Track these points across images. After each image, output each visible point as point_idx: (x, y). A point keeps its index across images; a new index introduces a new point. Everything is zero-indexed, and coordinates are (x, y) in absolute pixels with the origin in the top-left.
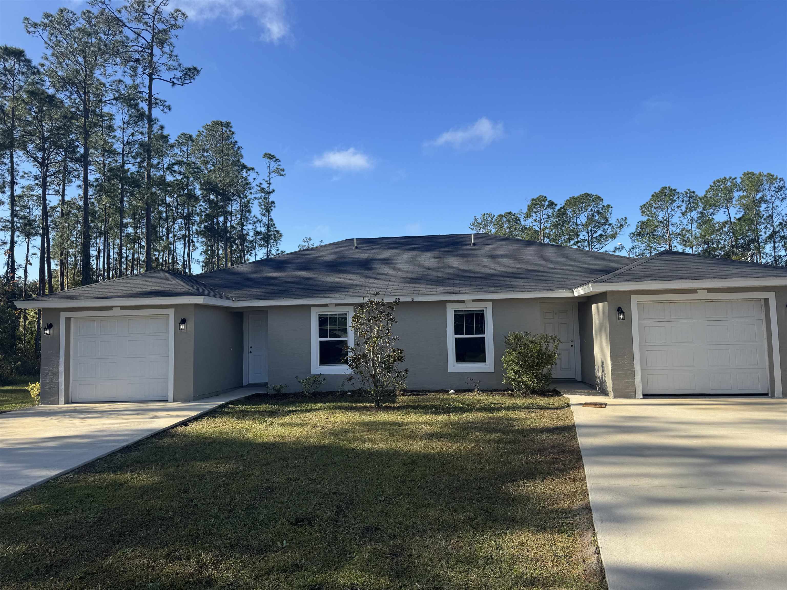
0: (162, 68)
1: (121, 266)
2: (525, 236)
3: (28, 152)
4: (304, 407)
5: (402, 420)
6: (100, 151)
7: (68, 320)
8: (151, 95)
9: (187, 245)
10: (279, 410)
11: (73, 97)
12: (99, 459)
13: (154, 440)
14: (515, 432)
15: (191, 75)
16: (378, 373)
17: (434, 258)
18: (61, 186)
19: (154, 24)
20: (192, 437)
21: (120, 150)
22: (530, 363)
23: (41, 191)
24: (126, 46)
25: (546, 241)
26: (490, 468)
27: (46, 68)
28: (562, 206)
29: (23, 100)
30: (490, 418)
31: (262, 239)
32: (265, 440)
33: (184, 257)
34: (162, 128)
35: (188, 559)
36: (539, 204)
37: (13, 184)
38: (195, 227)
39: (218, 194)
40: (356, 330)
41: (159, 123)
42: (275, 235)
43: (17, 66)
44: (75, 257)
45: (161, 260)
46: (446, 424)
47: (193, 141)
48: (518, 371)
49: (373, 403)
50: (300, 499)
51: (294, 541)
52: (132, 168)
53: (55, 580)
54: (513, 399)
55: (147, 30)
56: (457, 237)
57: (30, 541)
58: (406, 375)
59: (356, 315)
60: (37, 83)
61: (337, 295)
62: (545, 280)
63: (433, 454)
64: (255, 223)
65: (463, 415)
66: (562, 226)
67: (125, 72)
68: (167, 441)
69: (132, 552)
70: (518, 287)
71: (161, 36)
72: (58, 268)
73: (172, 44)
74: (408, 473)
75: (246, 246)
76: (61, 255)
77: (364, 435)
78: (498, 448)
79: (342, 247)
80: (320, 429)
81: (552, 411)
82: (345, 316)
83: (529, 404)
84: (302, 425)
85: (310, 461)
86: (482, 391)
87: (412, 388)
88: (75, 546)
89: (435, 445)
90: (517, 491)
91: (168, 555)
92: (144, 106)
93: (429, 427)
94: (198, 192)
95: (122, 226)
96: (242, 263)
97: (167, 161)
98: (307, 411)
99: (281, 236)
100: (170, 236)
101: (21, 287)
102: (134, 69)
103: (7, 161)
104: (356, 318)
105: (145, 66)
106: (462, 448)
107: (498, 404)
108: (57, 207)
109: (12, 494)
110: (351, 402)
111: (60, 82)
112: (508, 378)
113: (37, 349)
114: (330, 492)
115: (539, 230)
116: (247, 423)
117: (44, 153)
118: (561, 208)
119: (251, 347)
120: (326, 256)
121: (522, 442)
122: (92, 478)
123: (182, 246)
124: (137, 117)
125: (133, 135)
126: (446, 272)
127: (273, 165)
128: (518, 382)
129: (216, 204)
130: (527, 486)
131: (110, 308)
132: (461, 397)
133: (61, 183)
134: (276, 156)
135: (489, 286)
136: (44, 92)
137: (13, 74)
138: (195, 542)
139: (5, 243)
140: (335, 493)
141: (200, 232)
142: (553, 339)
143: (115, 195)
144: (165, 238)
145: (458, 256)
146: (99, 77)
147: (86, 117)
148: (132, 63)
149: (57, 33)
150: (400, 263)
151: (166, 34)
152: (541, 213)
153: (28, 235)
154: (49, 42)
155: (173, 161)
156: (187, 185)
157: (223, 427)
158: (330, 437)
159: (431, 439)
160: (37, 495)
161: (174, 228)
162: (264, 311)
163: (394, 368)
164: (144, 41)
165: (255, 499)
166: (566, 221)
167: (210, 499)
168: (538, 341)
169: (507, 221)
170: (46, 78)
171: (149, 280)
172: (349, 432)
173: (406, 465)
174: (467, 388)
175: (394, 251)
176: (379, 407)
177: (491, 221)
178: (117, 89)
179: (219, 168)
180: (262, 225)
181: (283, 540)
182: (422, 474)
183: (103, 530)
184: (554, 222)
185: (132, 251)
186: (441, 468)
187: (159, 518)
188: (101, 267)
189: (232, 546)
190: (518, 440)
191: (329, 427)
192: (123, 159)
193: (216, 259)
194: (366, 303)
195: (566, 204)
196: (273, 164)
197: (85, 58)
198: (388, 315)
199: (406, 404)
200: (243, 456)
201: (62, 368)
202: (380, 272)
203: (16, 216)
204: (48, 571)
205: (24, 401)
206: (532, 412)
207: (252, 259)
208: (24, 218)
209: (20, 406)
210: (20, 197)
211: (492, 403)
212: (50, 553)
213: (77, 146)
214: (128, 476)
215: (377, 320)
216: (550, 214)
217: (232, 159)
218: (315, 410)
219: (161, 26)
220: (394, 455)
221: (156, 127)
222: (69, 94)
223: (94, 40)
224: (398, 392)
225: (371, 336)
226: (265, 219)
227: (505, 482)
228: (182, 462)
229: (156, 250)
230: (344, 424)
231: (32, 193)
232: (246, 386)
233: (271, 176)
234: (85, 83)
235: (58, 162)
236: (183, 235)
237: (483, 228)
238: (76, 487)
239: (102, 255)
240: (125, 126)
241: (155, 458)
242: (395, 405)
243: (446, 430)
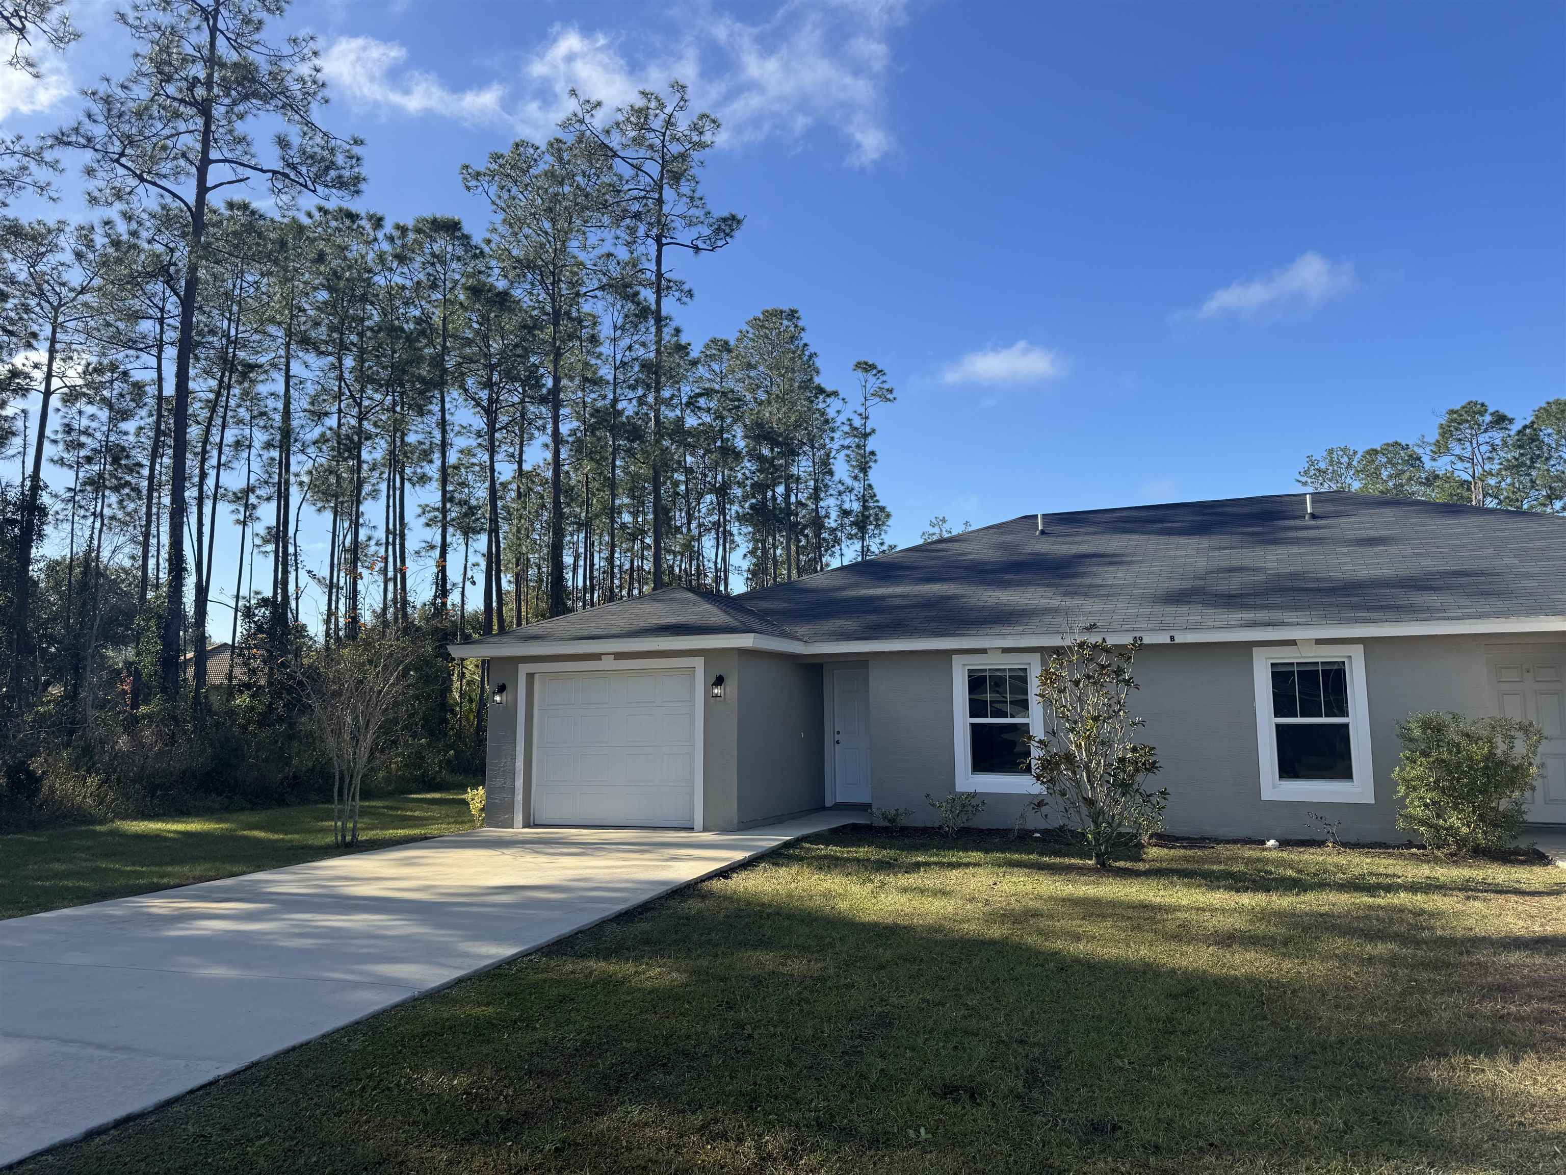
0: (678, 223)
1: (612, 582)
2: (1435, 495)
3: (466, 390)
4: (945, 856)
5: (1159, 900)
6: (577, 382)
7: (531, 677)
8: (659, 275)
9: (721, 542)
10: (896, 860)
11: (535, 292)
12: (581, 932)
13: (671, 903)
14: (1435, 942)
15: (727, 231)
16: (1101, 794)
17: (1220, 548)
18: (518, 447)
19: (664, 146)
20: (739, 900)
21: (610, 378)
22: (1466, 785)
23: (486, 457)
24: (619, 191)
25: (1491, 503)
26: (1376, 1020)
27: (493, 245)
28: (1528, 422)
29: (461, 304)
30: (1370, 906)
31: (853, 524)
32: (874, 918)
33: (716, 563)
34: (678, 331)
35: (740, 1140)
36: (1467, 421)
37: (444, 446)
38: (735, 508)
39: (774, 443)
40: (1048, 702)
41: (673, 324)
42: (877, 515)
43: (450, 248)
44: (539, 568)
45: (677, 570)
46: (1264, 915)
47: (729, 351)
48: (1434, 803)
49: (1091, 859)
50: (950, 1046)
51: (941, 1130)
52: (628, 407)
53: (514, 1147)
54: (1425, 866)
55: (652, 159)
56: (1271, 502)
57: (474, 1071)
58: (1163, 803)
59: (1047, 671)
60: (480, 272)
61: (1007, 629)
62: (1499, 594)
63: (1236, 978)
64: (840, 493)
65: (1302, 898)
66: (1530, 467)
67: (617, 238)
68: (693, 906)
69: (641, 1112)
70: (1428, 609)
71: (675, 167)
72: (512, 588)
73: (694, 177)
74: (1179, 1015)
75: (824, 539)
76: (517, 565)
77: (1075, 925)
78: (1394, 978)
79: (1011, 532)
80: (980, 905)
81: (1527, 898)
82: (1022, 674)
83: (1468, 881)
84: (944, 893)
85: (965, 970)
86: (1345, 845)
87: (1178, 831)
88: (545, 1090)
89: (1238, 958)
90: (1450, 1079)
91: (703, 1127)
92: (648, 295)
93: (1222, 919)
94: (741, 444)
95: (612, 512)
96: (816, 571)
97: (686, 390)
98: (952, 866)
99: (888, 516)
100: (693, 526)
101: (455, 622)
102: (632, 231)
103: (436, 408)
104: (1048, 678)
105: (649, 223)
106: (1303, 970)
107: (1387, 876)
108: (510, 483)
109: (444, 984)
110: (1042, 854)
111: (515, 268)
112: (1409, 818)
113: (481, 729)
114: (1010, 1038)
115: (1470, 479)
116: (837, 880)
117: (491, 390)
118: (1525, 427)
119: (838, 733)
120: (979, 552)
121: (1455, 966)
122: (570, 967)
123: (713, 542)
124: (636, 315)
125: (630, 348)
126: (1249, 578)
127: (873, 382)
128: (1437, 828)
129: (771, 461)
130: (1474, 1071)
131: (597, 657)
132: (1294, 857)
133: (517, 440)
134: (877, 364)
135: (1354, 607)
136: (492, 288)
137: (443, 263)
138: (751, 1108)
139: (433, 547)
140: (1021, 1042)
141: (744, 515)
142: (1525, 729)
143: (602, 457)
144: (684, 530)
145: (1275, 542)
146: (576, 252)
147: (556, 324)
148: (628, 221)
149: (510, 185)
150: (1141, 562)
151: (684, 160)
152: (1474, 442)
153: (468, 532)
154: (498, 202)
155: (697, 391)
156: (722, 431)
157: (793, 885)
158: (1003, 923)
159: (1230, 946)
160: (483, 989)
161: (699, 511)
162: (862, 661)
163: (1135, 787)
164: (648, 179)
165: (860, 1036)
166: (1539, 456)
167: (775, 1026)
168: (1485, 733)
169: (1389, 461)
170: (493, 263)
171: (661, 605)
172: (1042, 916)
173: (1175, 997)
174: (1308, 838)
175: (1128, 536)
176: (1104, 869)
177: (1349, 465)
178: (604, 269)
179: (777, 396)
180: (853, 498)
181: (919, 1126)
182: (1213, 1021)
183: (591, 1066)
184: (1508, 461)
185: (629, 554)
186: (1256, 1011)
187: (686, 1054)
188: (580, 584)
189: (819, 1125)
190: (1443, 962)
191: (999, 903)
192: (615, 393)
193: (770, 565)
194: (1069, 647)
195: (1537, 417)
196: (872, 380)
197: (554, 221)
198: (1119, 672)
199: (1164, 865)
200: (831, 945)
201: (520, 764)
202: (1098, 581)
203: (451, 500)
204: (503, 1130)
205: (460, 819)
206: (1476, 898)
207: (835, 563)
208: (461, 503)
209: (453, 827)
210: (456, 467)
211: (1371, 874)
212: (505, 1097)
213: (542, 376)
214: (629, 968)
215: (1095, 683)
216: (1498, 442)
217: (799, 377)
218: (967, 865)
219: (675, 148)
220: (1144, 973)
221: (667, 332)
222: (529, 287)
223: (567, 189)
224: (1145, 839)
225: (1081, 717)
226: (858, 486)
227: (1415, 1057)
228: (722, 948)
229: (669, 551)
230: (1031, 899)
231: (474, 460)
232: (830, 809)
233: (868, 403)
234: (554, 264)
235: (513, 405)
236: (714, 524)
237: (1330, 480)
238: (545, 981)
239: (581, 563)
240: (619, 333)
241: (674, 937)
242: (1141, 866)
243: (1261, 928)
